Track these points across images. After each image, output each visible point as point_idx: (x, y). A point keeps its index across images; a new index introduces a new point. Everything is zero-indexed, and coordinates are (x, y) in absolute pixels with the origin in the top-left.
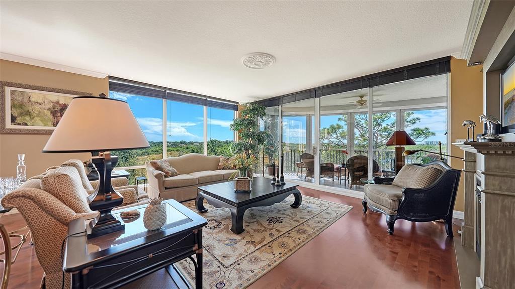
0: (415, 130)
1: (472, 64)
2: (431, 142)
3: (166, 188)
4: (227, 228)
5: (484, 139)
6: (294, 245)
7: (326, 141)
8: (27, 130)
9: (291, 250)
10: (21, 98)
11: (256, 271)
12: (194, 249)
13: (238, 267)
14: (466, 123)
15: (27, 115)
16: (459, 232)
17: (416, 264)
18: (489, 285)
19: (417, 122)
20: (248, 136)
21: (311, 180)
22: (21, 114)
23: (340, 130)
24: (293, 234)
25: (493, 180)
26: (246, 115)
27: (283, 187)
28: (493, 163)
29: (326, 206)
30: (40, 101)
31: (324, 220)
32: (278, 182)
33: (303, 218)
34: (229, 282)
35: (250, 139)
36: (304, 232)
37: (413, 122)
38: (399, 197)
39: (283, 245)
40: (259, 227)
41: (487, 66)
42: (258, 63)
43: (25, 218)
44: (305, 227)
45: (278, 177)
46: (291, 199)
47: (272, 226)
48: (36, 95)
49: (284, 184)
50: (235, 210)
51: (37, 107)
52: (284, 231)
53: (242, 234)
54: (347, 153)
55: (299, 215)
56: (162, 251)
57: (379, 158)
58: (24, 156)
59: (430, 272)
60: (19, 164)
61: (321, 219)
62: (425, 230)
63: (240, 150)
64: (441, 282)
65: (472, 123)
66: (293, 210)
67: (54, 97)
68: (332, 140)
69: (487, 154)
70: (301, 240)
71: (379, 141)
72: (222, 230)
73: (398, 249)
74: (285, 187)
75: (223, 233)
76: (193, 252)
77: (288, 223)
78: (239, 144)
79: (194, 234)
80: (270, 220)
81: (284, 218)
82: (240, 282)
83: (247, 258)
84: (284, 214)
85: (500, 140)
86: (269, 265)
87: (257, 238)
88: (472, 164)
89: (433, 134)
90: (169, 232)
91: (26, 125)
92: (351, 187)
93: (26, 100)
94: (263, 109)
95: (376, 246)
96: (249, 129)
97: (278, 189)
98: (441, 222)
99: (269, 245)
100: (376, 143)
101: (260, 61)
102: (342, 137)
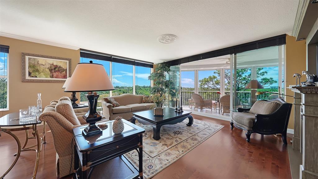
0: (264, 79)
1: (299, 39)
2: (274, 87)
3: (113, 114)
4: (150, 137)
5: (305, 85)
6: (190, 147)
7: (206, 86)
8: (37, 80)
9: (189, 149)
10: (34, 62)
11: (169, 160)
12: (138, 145)
13: (159, 157)
14: (295, 75)
15: (37, 71)
16: (291, 141)
17: (264, 159)
18: (307, 169)
19: (265, 74)
20: (159, 83)
21: (197, 110)
22: (34, 71)
23: (215, 79)
24: (189, 140)
25: (309, 108)
26: (158, 71)
27: (182, 113)
28: (310, 99)
29: (208, 125)
30: (43, 64)
31: (207, 133)
32: (179, 110)
33: (194, 132)
34: (155, 165)
35: (161, 85)
36: (196, 140)
37: (263, 74)
38: (253, 120)
39: (184, 147)
40: (169, 137)
41: (308, 41)
42: (167, 40)
43: (50, 127)
44: (196, 137)
45: (179, 108)
46: (187, 121)
47: (176, 136)
48: (41, 60)
49: (183, 112)
50: (155, 127)
51: (42, 67)
52: (184, 139)
53: (160, 140)
54: (220, 94)
55: (192, 130)
56: (123, 145)
57: (240, 97)
58: (40, 94)
59: (272, 163)
60: (38, 99)
61: (205, 133)
62: (269, 140)
63: (155, 91)
64: (279, 169)
65: (299, 75)
66: (188, 128)
67: (51, 61)
68: (210, 85)
69: (306, 94)
70: (194, 144)
71: (240, 86)
72: (148, 138)
73: (253, 150)
74: (183, 114)
75: (148, 139)
76: (138, 147)
77: (185, 134)
78: (154, 88)
79: (138, 136)
80: (175, 133)
81: (183, 131)
82: (161, 166)
83: (164, 153)
84: (183, 129)
85: (314, 86)
86: (177, 157)
87: (168, 142)
88: (299, 100)
89: (276, 82)
90: (125, 135)
91: (36, 77)
92: (223, 114)
93: (36, 63)
94: (169, 67)
95: (239, 148)
96: (160, 79)
97: (179, 114)
98: (280, 136)
99: (176, 146)
100: (238, 87)
101: (169, 39)
102: (216, 84)
